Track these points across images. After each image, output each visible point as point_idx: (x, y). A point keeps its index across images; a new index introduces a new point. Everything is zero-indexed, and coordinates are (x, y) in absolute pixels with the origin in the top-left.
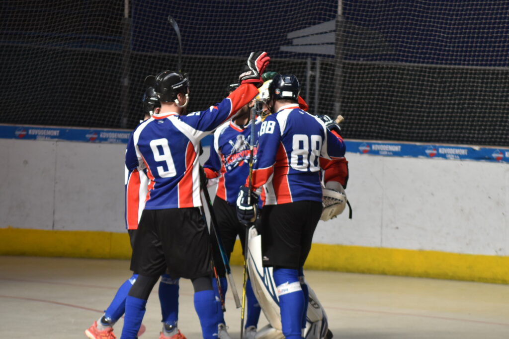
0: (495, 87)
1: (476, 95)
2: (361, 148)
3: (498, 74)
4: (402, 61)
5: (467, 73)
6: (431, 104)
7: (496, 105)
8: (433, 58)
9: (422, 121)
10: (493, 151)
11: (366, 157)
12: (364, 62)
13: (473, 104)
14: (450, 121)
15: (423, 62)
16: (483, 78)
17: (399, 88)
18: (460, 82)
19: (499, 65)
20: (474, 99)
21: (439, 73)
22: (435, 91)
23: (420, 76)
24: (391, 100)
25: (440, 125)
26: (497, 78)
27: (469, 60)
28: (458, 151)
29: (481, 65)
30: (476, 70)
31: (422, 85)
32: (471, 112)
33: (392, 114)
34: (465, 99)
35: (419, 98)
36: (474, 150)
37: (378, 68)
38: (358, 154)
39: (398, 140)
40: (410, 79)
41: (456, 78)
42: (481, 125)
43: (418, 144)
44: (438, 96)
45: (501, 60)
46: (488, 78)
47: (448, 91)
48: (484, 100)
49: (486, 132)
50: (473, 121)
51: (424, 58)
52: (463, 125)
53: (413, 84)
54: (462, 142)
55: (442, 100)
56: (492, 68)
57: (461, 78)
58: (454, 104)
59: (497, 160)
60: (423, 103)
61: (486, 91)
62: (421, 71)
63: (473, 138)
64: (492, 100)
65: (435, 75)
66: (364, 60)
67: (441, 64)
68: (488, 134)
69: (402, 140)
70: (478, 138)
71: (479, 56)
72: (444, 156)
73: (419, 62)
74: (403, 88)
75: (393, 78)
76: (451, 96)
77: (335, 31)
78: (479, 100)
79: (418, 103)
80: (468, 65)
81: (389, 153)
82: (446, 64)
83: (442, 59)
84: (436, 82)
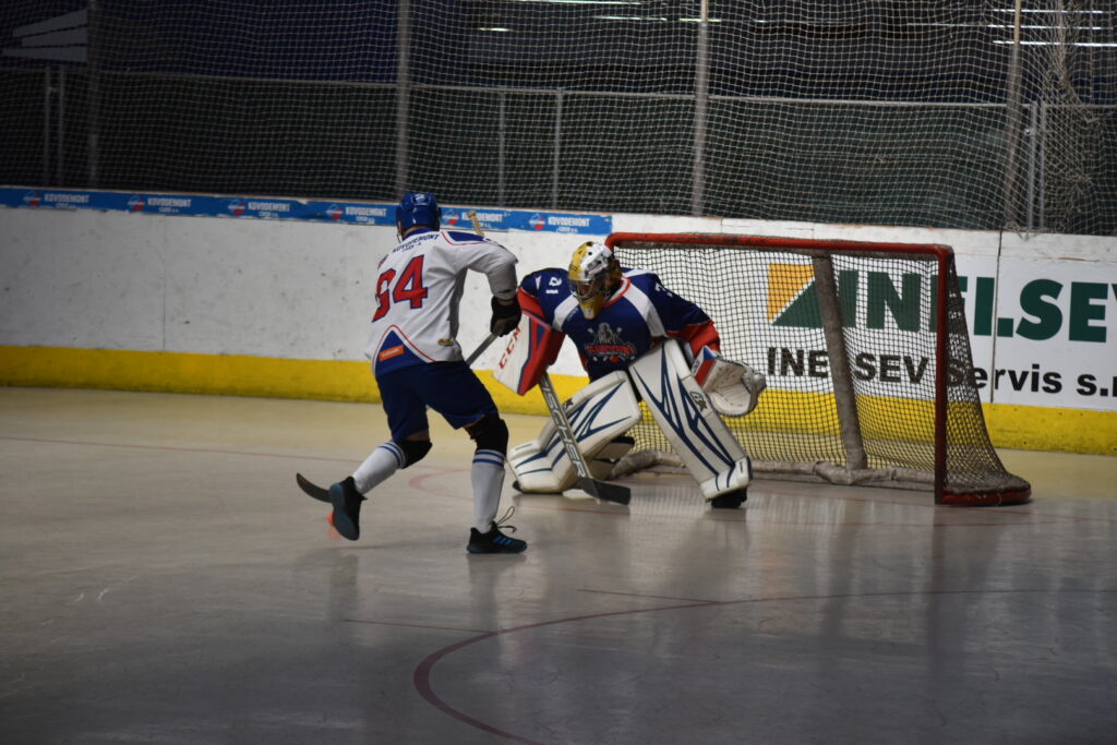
0: (328, 111)
1: (300, 123)
2: (132, 203)
3: (332, 91)
4: (190, 71)
5: (286, 90)
6: (236, 136)
7: (331, 137)
8: (237, 68)
9: (222, 161)
10: (327, 206)
11: (138, 217)
12: (133, 74)
13: (297, 136)
14: (263, 161)
15: (221, 74)
16: (311, 97)
17: (186, 112)
18: (277, 103)
19: (334, 78)
20: (299, 129)
21: (246, 89)
22: (240, 116)
23: (217, 93)
24: (175, 131)
25: (248, 167)
26: (331, 97)
27: (289, 71)
28: (276, 207)
29: (308, 78)
30: (300, 85)
31: (221, 107)
32: (293, 148)
33: (177, 151)
34: (285, 129)
35: (217, 127)
36: (301, 205)
37: (154, 82)
38: (127, 212)
39: (187, 190)
40: (203, 99)
41: (271, 97)
42: (309, 168)
43: (217, 196)
44: (245, 123)
45: (336, 71)
46: (317, 98)
47: (260, 117)
48: (313, 130)
49: (317, 177)
50: (297, 162)
51: (223, 67)
52: (282, 167)
53: (208, 107)
54: (282, 193)
55: (250, 129)
56: (324, 82)
57: (278, 96)
58: (269, 136)
59: (334, 219)
60: (222, 135)
61: (315, 117)
62: (219, 87)
63: (298, 186)
64: (325, 130)
65: (240, 93)
66: (131, 71)
67: (249, 75)
68: (320, 180)
69: (194, 190)
70: (305, 186)
71: (303, 64)
72: (256, 214)
73: (215, 73)
74: (193, 112)
75: (177, 96)
76: (265, 123)
77: (86, 26)
78: (306, 129)
79: (216, 134)
80: (288, 77)
81: (173, 210)
82: (255, 76)
83: (250, 69)
84: (242, 103)
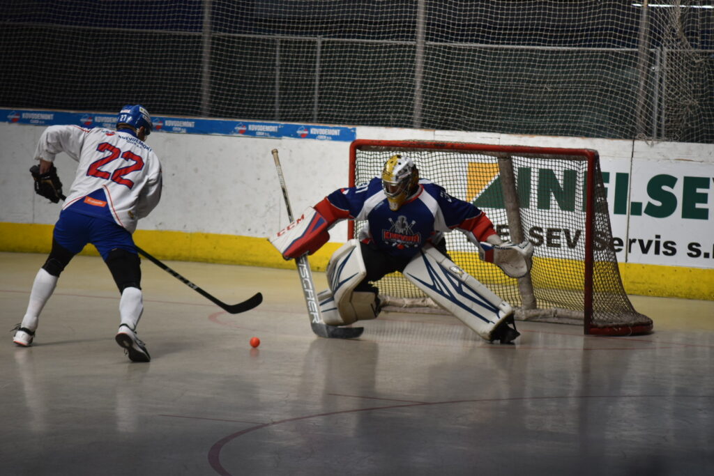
0: (153, 51)
1: (133, 60)
2: (11, 117)
3: (155, 37)
4: (53, 22)
5: (123, 36)
6: (86, 69)
7: (154, 70)
9: (76, 87)
11: (15, 126)
12: (12, 23)
13: (130, 69)
14: (106, 87)
15: (76, 24)
16: (140, 42)
17: (50, 51)
18: (116, 45)
19: (157, 28)
20: (131, 64)
21: (93, 35)
22: (89, 55)
24: (42, 65)
25: (95, 91)
26: (154, 42)
27: (125, 22)
29: (138, 27)
30: (132, 33)
31: (76, 48)
32: (128, 78)
33: (44, 79)
34: (122, 64)
35: (73, 63)
37: (27, 30)
38: (7, 123)
39: (51, 108)
40: (62, 42)
41: (112, 41)
43: (72, 112)
44: (93, 60)
45: (158, 23)
46: (145, 42)
47: (104, 55)
50: (130, 88)
51: (77, 19)
53: (66, 47)
55: (97, 64)
56: (149, 30)
57: (117, 41)
59: (157, 129)
60: (76, 68)
61: (143, 56)
62: (74, 33)
64: (150, 65)
65: (89, 38)
67: (96, 25)
69: (55, 108)
71: (135, 18)
74: (55, 51)
75: (44, 40)
78: (136, 64)
79: (71, 67)
80: (124, 27)
81: (41, 122)
82: (100, 26)
83: (96, 21)
